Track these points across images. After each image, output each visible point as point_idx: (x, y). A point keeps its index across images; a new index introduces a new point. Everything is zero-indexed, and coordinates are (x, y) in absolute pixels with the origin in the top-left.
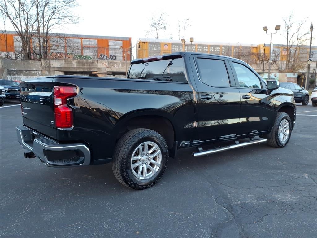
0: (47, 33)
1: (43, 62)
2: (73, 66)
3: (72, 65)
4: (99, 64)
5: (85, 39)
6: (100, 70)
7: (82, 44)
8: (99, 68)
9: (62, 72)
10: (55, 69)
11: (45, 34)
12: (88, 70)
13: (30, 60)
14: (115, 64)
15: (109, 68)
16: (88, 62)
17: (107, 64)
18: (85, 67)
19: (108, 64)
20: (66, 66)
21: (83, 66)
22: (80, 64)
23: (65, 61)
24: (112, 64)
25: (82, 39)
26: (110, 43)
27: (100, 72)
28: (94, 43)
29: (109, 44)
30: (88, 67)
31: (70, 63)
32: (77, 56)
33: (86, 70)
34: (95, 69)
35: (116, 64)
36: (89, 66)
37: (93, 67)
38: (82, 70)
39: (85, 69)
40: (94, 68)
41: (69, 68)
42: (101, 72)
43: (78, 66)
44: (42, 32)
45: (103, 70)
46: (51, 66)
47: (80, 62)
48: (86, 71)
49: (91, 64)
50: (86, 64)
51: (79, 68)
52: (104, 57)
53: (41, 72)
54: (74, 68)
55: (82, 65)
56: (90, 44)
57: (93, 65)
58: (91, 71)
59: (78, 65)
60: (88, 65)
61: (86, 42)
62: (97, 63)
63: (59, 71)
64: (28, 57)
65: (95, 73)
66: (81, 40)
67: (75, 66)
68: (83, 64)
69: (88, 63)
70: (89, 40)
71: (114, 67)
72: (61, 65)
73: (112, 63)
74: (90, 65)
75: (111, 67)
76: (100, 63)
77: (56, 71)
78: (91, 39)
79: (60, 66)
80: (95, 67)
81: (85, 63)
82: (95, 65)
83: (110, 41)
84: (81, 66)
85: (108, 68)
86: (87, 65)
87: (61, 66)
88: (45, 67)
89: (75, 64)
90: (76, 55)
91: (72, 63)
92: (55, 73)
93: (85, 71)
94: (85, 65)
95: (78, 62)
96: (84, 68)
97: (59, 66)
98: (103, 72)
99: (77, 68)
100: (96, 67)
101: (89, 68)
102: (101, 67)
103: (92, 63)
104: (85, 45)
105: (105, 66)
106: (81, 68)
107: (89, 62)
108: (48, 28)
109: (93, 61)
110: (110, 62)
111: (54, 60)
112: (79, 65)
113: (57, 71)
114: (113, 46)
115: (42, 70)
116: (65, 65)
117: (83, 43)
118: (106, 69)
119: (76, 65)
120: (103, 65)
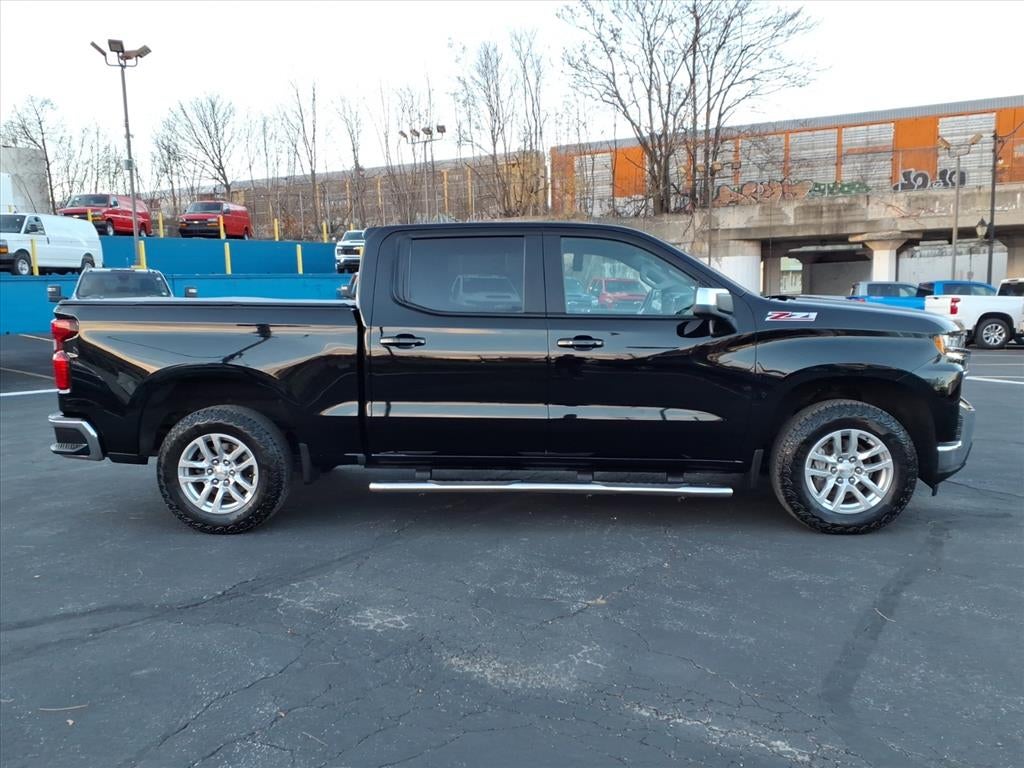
0: (718, 129)
1: (698, 219)
2: (785, 223)
3: (782, 220)
4: (875, 207)
5: (852, 129)
6: (876, 230)
7: (839, 146)
8: (873, 223)
9: (751, 244)
10: (732, 236)
11: (712, 135)
12: (834, 232)
13: (665, 215)
14: (935, 201)
15: (908, 217)
16: (834, 205)
17: (902, 206)
18: (825, 220)
19: (909, 205)
20: (765, 224)
21: (819, 220)
22: (809, 212)
23: (763, 209)
24: (921, 204)
25: (839, 128)
26: (945, 127)
27: (873, 234)
28: (885, 134)
29: (942, 132)
30: (835, 219)
31: (775, 212)
32: (822, 187)
33: (827, 232)
34: (858, 225)
35: (937, 203)
36: (839, 216)
37: (849, 219)
38: (812, 233)
39: (823, 229)
40: (855, 222)
41: (772, 228)
42: (879, 234)
43: (801, 222)
44: (704, 128)
45: (885, 226)
46: (721, 227)
47: (809, 207)
48: (828, 236)
49: (845, 210)
50: (829, 211)
51: (804, 226)
52: (915, 180)
53: (692, 247)
54: (788, 227)
55: (816, 217)
56: (868, 143)
57: (853, 213)
58: (845, 232)
59: (802, 216)
60: (835, 214)
61: (856, 137)
62: (864, 206)
63: (742, 242)
64: (662, 207)
65: (859, 238)
66: (840, 133)
67: (792, 222)
68: (819, 212)
69: (837, 208)
70: (865, 128)
71: (929, 214)
72: (749, 221)
73: (922, 199)
74: (843, 213)
75: (918, 216)
76: (877, 204)
77: (732, 242)
78: (872, 124)
79: (744, 226)
80: (858, 218)
81: (824, 209)
82: (859, 212)
83: (945, 119)
84: (811, 221)
85: (904, 221)
86: (830, 214)
87: (749, 226)
88: (703, 232)
89: (791, 215)
90: (817, 185)
91: (783, 213)
92: (728, 247)
93: (822, 233)
94: (824, 215)
95: (803, 208)
96: (820, 226)
97: (742, 225)
98: (884, 234)
99: (797, 227)
100: (864, 218)
101: (838, 225)
102: (882, 216)
103: (850, 207)
104: (849, 148)
105: (895, 214)
106: (811, 226)
107: (840, 205)
108: (720, 115)
109: (854, 200)
110: (917, 199)
111: (731, 209)
112: (804, 218)
113: (737, 242)
114: (954, 138)
115: (693, 242)
116: (760, 221)
117: (845, 141)
118: (896, 224)
119: (795, 219)
120: (890, 209)
